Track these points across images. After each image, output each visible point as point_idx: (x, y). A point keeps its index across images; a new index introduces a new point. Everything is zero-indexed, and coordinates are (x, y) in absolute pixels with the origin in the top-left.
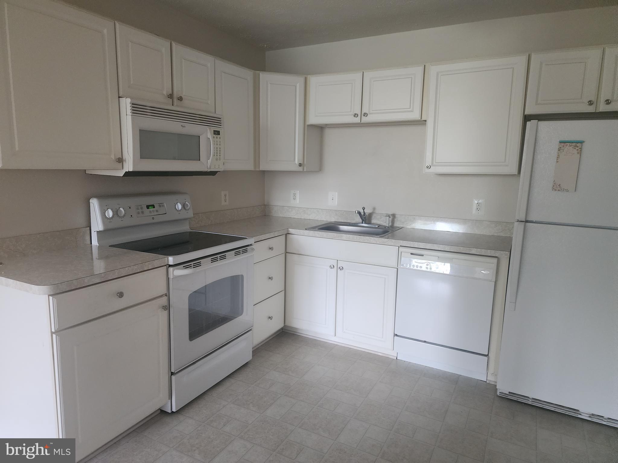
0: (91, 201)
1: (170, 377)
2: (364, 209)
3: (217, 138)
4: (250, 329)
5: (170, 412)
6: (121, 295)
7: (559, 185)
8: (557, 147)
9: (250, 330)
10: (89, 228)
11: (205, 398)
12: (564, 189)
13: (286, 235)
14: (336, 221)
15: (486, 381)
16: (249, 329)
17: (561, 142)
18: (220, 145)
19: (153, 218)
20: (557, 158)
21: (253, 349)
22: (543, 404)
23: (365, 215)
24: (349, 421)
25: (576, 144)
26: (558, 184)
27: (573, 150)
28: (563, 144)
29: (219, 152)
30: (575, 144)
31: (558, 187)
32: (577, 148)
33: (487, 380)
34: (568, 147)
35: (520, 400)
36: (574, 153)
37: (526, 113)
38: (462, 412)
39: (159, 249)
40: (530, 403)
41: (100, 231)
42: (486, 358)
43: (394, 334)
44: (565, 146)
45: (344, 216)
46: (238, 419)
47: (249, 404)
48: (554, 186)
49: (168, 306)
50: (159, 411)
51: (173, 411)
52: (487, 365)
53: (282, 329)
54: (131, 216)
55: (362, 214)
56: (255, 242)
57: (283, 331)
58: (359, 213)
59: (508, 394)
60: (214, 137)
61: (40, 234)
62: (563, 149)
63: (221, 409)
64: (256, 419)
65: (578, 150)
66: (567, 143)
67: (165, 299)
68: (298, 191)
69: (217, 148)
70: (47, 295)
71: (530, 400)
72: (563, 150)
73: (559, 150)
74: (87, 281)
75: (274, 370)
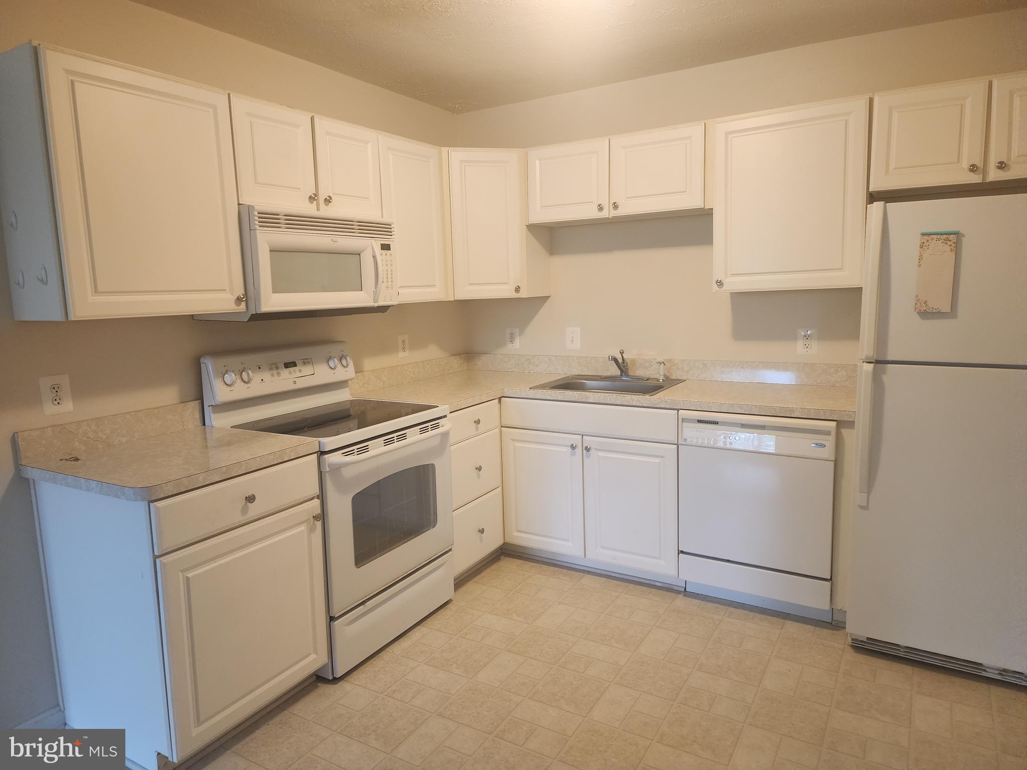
0: (202, 360)
1: (328, 623)
2: (622, 353)
3: (386, 254)
4: (450, 548)
5: (331, 678)
6: (251, 499)
7: (925, 303)
8: (919, 243)
9: (450, 550)
10: (200, 401)
11: (384, 657)
12: (933, 308)
13: (500, 399)
14: (580, 373)
15: (830, 622)
16: (448, 549)
17: (923, 234)
18: (391, 265)
19: (295, 382)
20: (919, 259)
21: (457, 581)
22: (922, 656)
23: (625, 363)
24: (608, 688)
25: (947, 236)
26: (924, 301)
27: (943, 246)
28: (926, 237)
29: (390, 276)
30: (945, 236)
31: (923, 305)
32: (949, 243)
33: (832, 619)
34: (934, 241)
35: (885, 650)
36: (945, 251)
37: (870, 190)
38: (790, 671)
39: (305, 429)
40: (901, 654)
41: (217, 405)
42: (828, 584)
43: (678, 550)
44: (930, 240)
45: (592, 364)
46: (434, 687)
47: (451, 665)
48: (916, 304)
49: (322, 515)
50: (314, 678)
51: (334, 676)
52: (831, 595)
53: (501, 549)
54: (262, 380)
55: (620, 361)
56: (451, 413)
57: (503, 552)
58: (615, 360)
59: (865, 640)
60: (382, 254)
61: (131, 413)
62: (927, 245)
63: (408, 673)
64: (463, 686)
65: (951, 245)
66: (933, 236)
67: (316, 502)
68: (518, 329)
69: (387, 271)
70: (147, 502)
71: (902, 650)
72: (927, 247)
73: (920, 247)
74: (201, 480)
75: (488, 613)
